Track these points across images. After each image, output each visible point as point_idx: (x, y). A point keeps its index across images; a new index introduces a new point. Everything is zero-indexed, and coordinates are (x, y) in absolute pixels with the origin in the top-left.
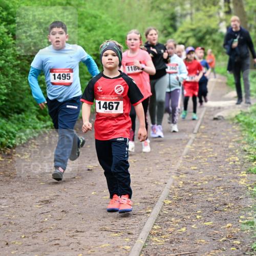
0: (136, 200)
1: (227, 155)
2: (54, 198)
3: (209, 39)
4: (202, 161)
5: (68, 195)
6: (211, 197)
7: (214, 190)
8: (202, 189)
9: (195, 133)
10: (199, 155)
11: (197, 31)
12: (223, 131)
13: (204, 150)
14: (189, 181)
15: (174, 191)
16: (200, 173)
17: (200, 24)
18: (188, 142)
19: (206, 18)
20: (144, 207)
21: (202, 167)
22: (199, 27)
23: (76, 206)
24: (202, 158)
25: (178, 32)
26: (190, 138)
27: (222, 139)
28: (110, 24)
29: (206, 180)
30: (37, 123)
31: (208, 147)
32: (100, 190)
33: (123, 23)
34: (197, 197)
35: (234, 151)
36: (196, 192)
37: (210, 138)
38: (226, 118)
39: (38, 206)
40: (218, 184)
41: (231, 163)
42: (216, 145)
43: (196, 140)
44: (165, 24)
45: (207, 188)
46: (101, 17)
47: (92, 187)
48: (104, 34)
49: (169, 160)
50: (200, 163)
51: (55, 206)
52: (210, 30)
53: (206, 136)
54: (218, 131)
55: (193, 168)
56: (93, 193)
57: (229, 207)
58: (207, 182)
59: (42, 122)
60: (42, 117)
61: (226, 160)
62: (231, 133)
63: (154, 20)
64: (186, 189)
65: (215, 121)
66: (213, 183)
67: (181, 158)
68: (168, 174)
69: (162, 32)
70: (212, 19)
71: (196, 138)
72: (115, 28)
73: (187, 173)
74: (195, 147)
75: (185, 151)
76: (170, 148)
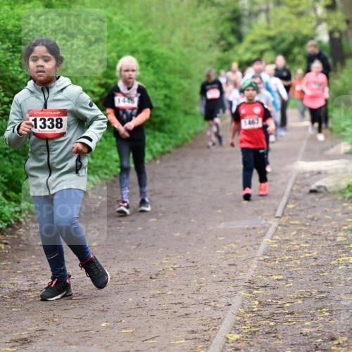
0: (177, 334)
1: (334, 253)
2: (37, 334)
3: (299, 53)
4: (291, 264)
5: (60, 329)
6: (307, 327)
7: (313, 315)
8: (292, 313)
9: (277, 217)
10: (286, 254)
11: (278, 40)
12: (326, 211)
13: (294, 245)
14: (269, 300)
15: (243, 318)
16: (288, 285)
17: (282, 28)
18: (266, 232)
19: (292, 17)
20: (193, 346)
21: (291, 276)
22: (281, 33)
23: (75, 347)
24: (290, 260)
25: (246, 44)
26: (271, 225)
27: (325, 225)
28: (127, 31)
29: (300, 298)
30: (4, 205)
31: (302, 240)
32: (115, 318)
33: (151, 30)
34: (284, 328)
35: (346, 247)
36: (281, 318)
37: (304, 225)
38: (331, 190)
39: (8, 349)
40: (320, 304)
41: (340, 268)
42: (315, 237)
43: (279, 228)
44: (221, 29)
45: (300, 311)
46: (110, 19)
47: (103, 314)
48: (118, 49)
49: (234, 265)
50: (287, 268)
51: (39, 348)
52: (300, 37)
53: (297, 222)
54: (318, 214)
55: (275, 277)
56: (104, 324)
57: (339, 344)
58: (300, 302)
59: (13, 203)
60: (12, 194)
61: (333, 262)
62: (340, 215)
63: (203, 23)
64: (264, 313)
65: (312, 196)
66: (311, 302)
67: (255, 260)
68: (232, 289)
69: (218, 42)
70: (304, 19)
71: (279, 225)
72: (136, 37)
73: (266, 287)
74: (279, 242)
75: (262, 248)
76: (235, 243)
